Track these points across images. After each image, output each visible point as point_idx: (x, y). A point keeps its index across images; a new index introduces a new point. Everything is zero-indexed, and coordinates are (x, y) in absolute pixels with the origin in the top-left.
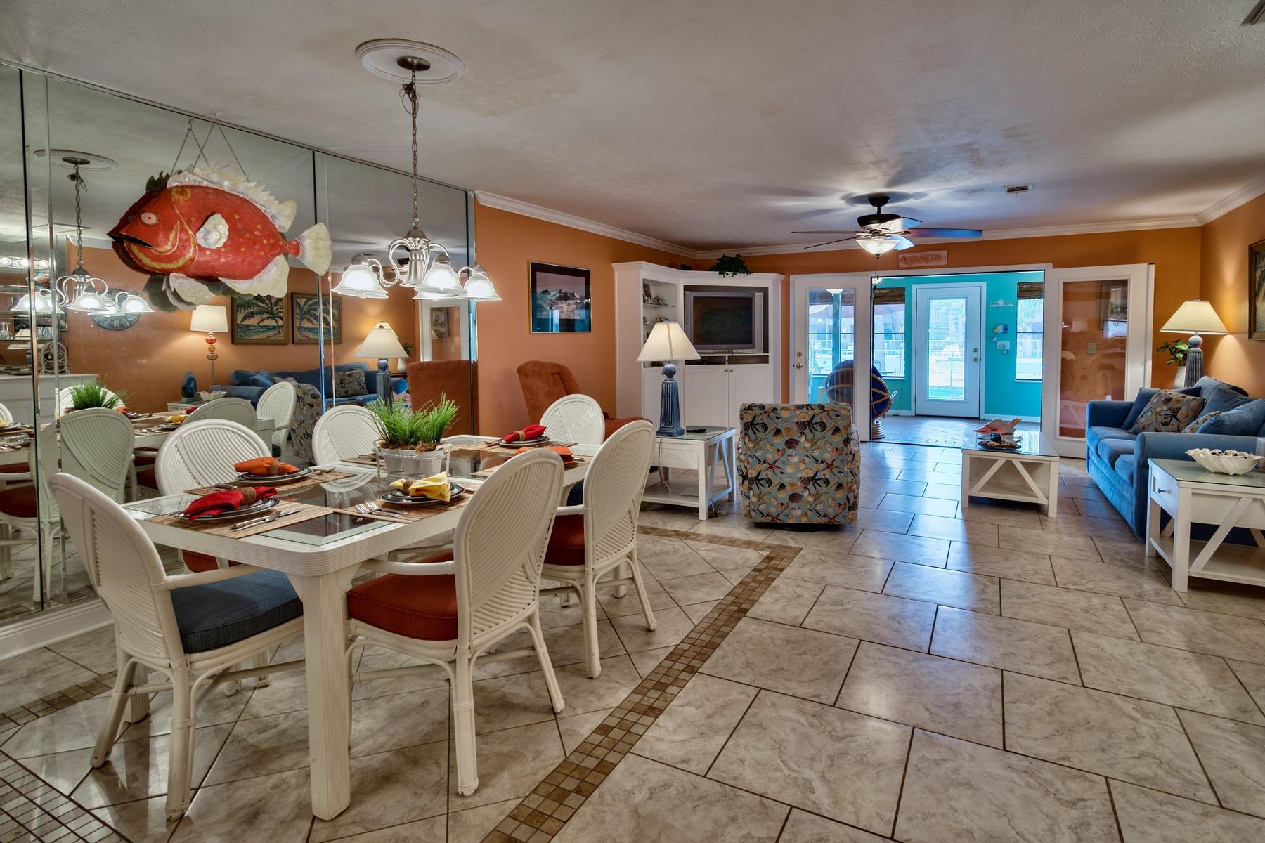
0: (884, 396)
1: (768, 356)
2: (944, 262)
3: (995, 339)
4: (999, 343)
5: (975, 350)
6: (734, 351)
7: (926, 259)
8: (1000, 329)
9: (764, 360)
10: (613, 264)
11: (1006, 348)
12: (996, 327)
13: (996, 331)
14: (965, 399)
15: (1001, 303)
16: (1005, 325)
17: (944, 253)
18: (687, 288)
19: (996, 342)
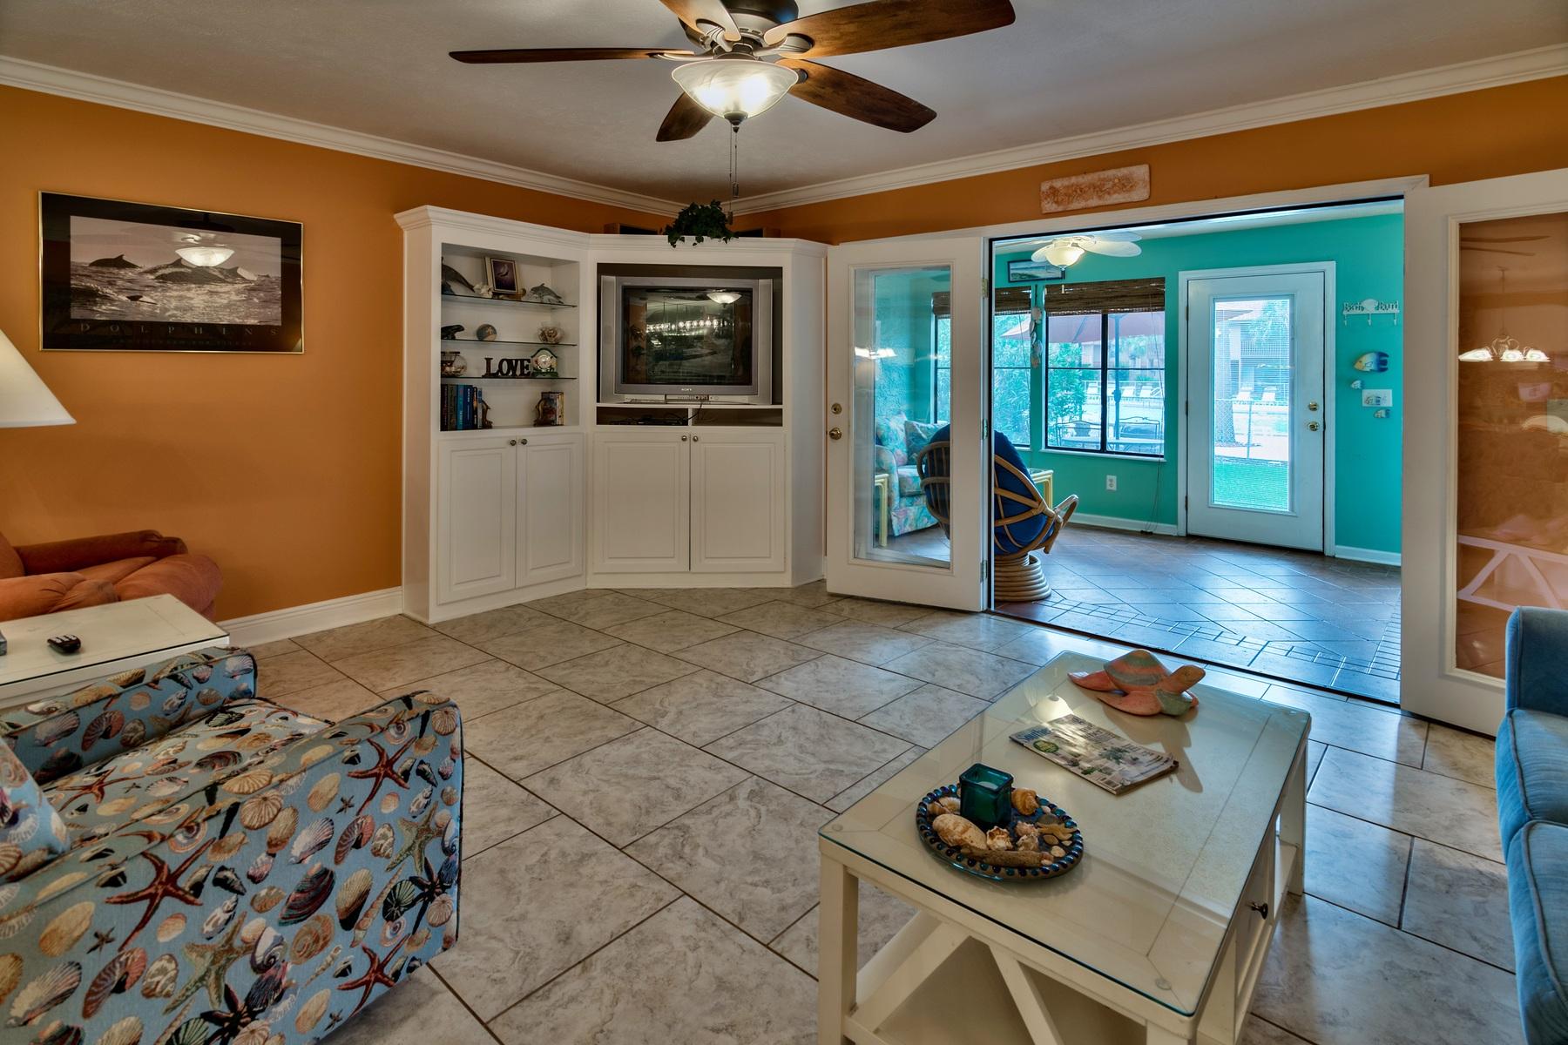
0: (1030, 508)
1: (781, 410)
2: (1141, 193)
3: (1357, 384)
4: (1366, 393)
5: (1314, 408)
6: (712, 398)
7: (1098, 189)
8: (1368, 362)
9: (772, 418)
10: (396, 216)
11: (1383, 404)
12: (1357, 359)
13: (1358, 366)
14: (1292, 508)
15: (1370, 306)
16: (1382, 355)
17: (1141, 171)
18: (604, 269)
19: (1360, 391)
